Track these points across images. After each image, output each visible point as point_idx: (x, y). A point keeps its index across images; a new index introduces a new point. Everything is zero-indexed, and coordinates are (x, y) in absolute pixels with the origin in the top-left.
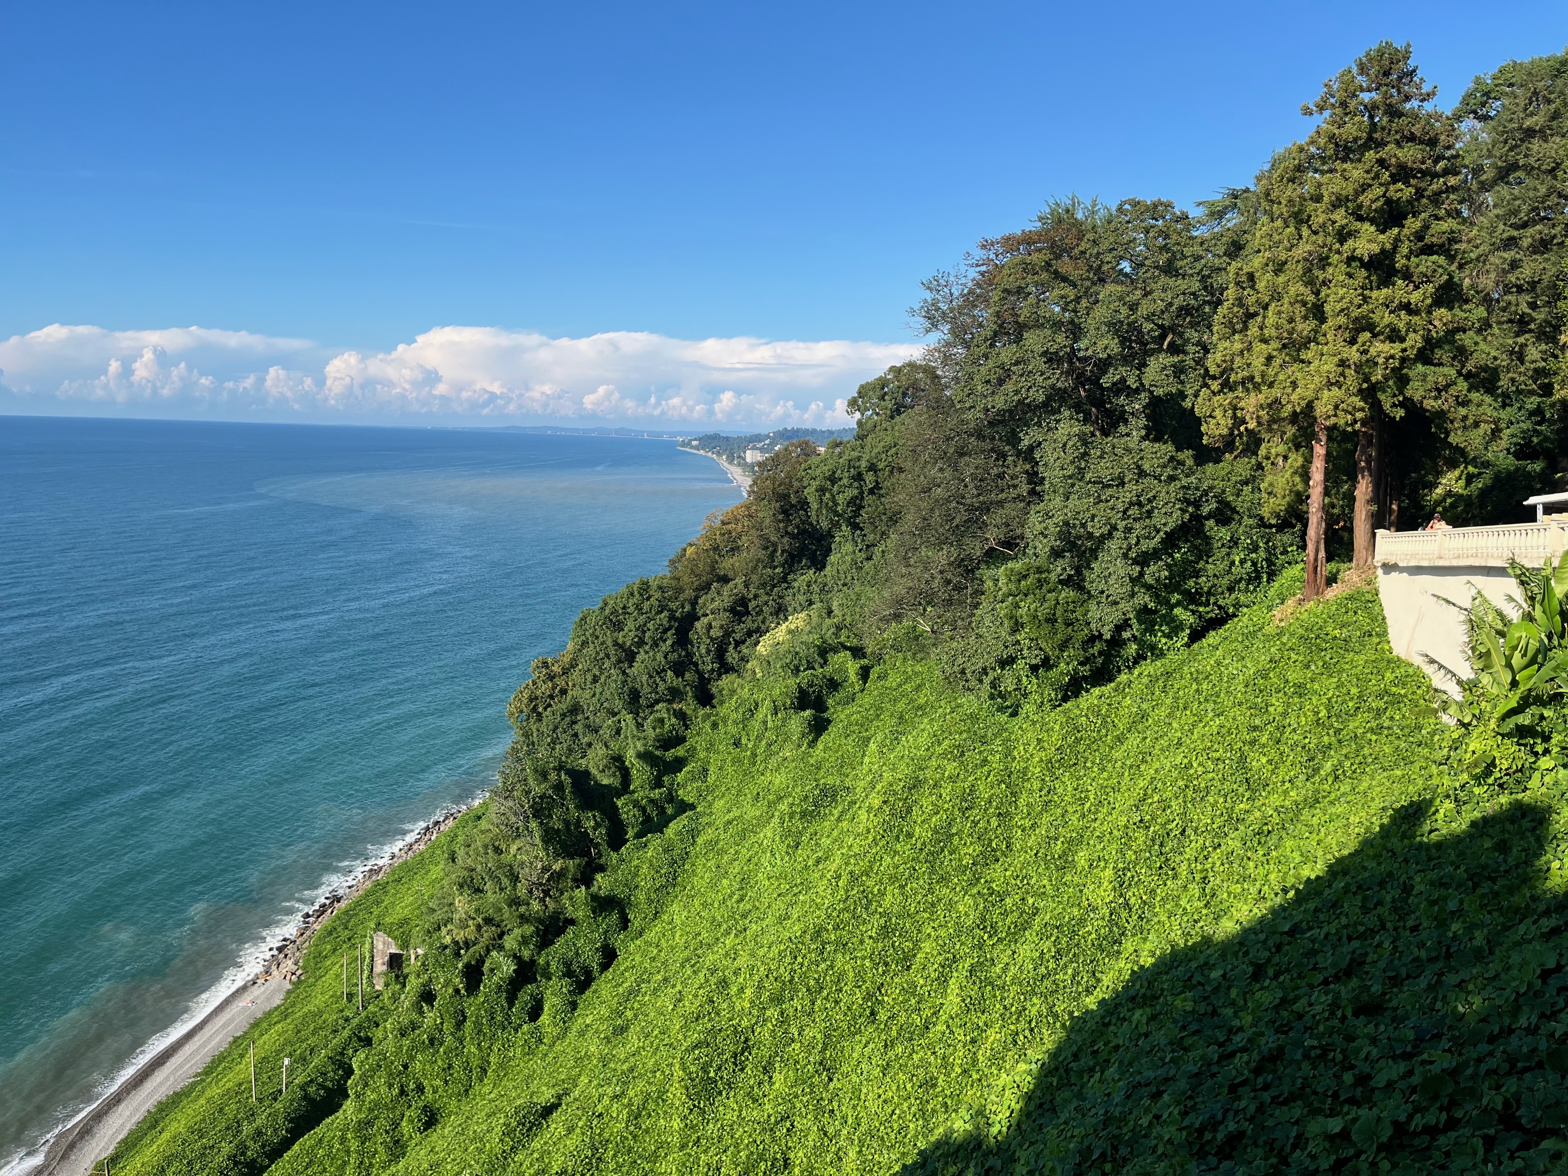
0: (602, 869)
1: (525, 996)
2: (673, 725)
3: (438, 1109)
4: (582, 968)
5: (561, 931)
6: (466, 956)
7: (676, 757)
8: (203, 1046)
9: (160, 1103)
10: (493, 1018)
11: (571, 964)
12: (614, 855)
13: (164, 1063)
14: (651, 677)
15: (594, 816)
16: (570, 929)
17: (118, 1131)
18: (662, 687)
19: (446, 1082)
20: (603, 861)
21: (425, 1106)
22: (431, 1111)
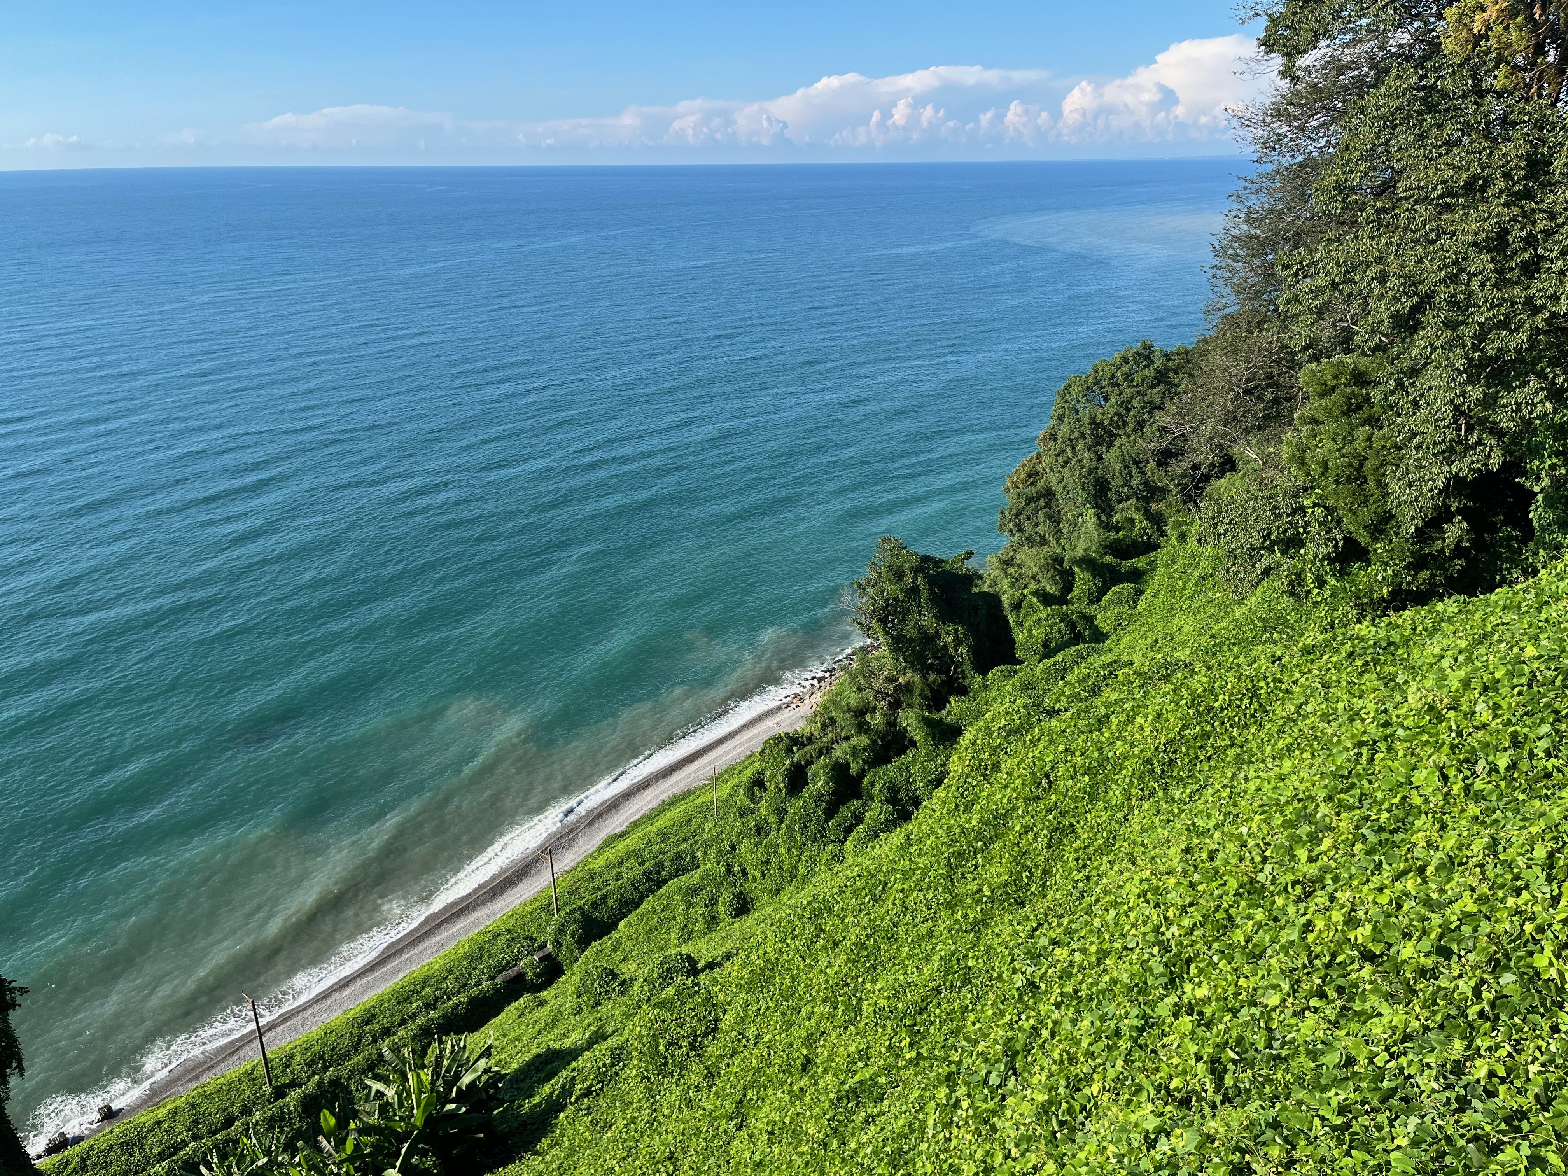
0: (963, 691)
1: (845, 812)
2: (1145, 529)
3: (752, 900)
4: (910, 798)
5: (902, 751)
6: (798, 755)
7: (1136, 569)
8: (726, 754)
9: (674, 796)
10: (806, 827)
11: (899, 791)
12: (978, 679)
13: (692, 762)
14: (1126, 467)
15: (956, 631)
16: (911, 751)
17: (635, 813)
18: (1136, 481)
19: (763, 875)
20: (967, 682)
21: (741, 893)
22: (745, 899)
